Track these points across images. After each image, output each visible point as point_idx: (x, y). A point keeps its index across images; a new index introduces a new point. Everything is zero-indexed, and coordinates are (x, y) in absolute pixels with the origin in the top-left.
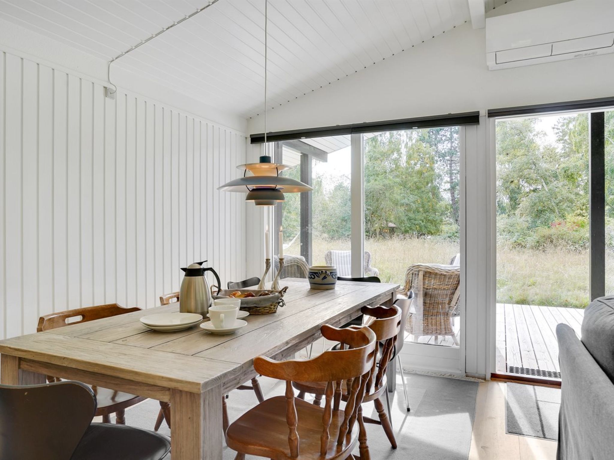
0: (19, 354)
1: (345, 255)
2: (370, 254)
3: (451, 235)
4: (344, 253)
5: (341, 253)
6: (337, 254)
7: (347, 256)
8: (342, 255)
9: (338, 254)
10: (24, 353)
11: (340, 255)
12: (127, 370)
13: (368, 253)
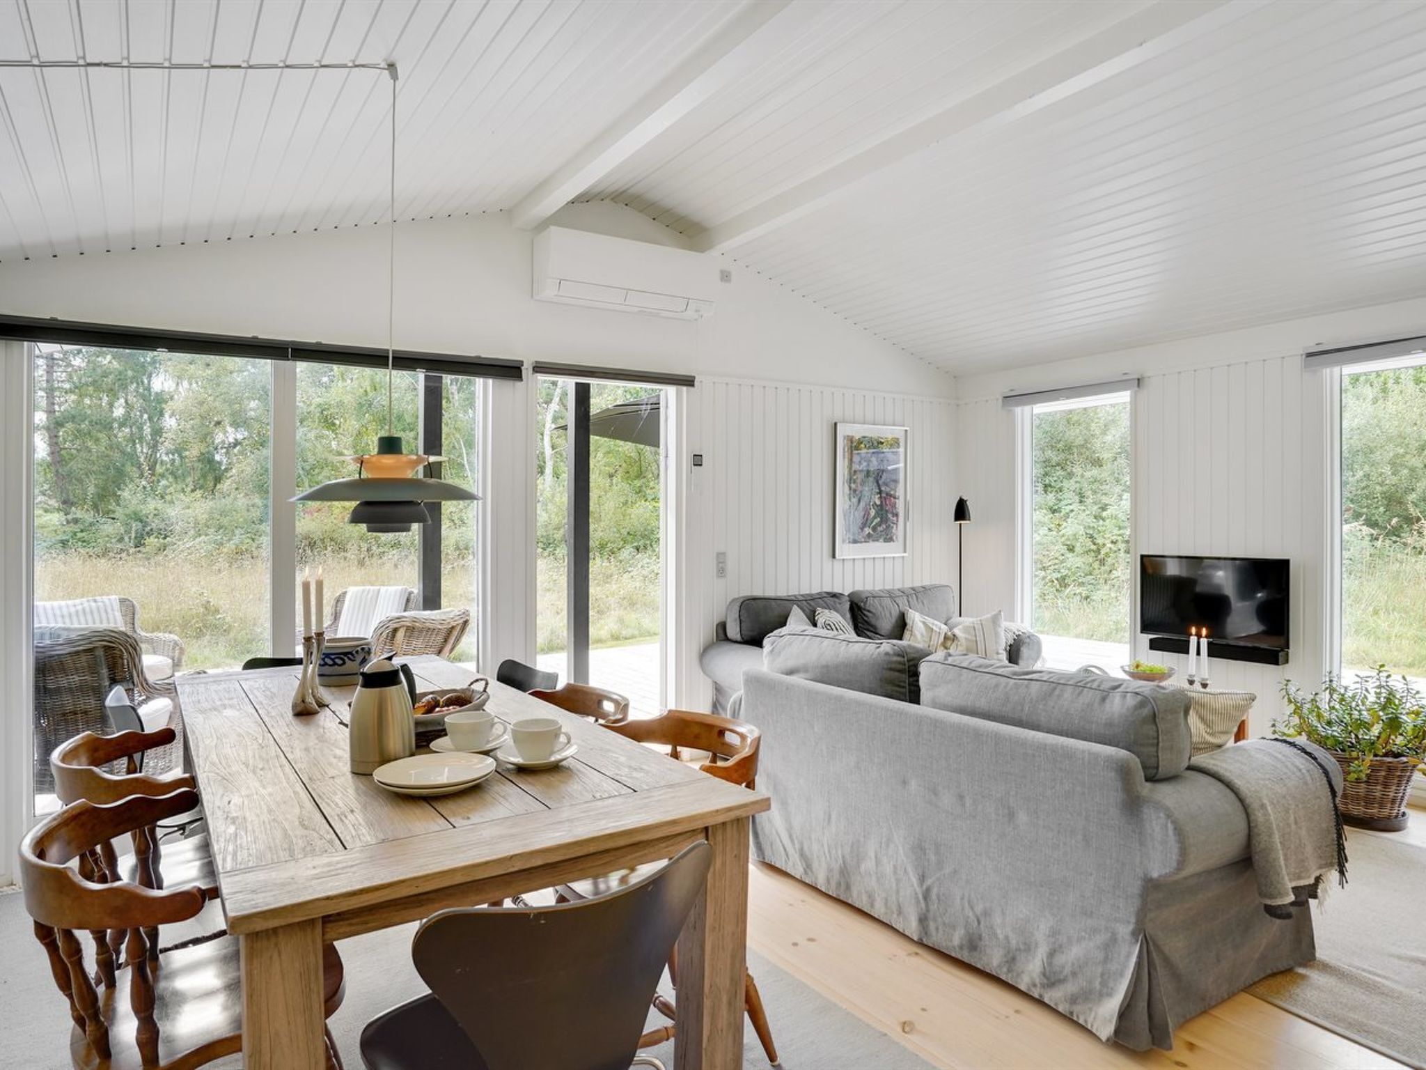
0: (362, 900)
1: (73, 610)
2: (135, 603)
3: (67, 538)
4: (67, 606)
5: (60, 608)
6: (50, 612)
7: (77, 612)
8: (65, 611)
9: (53, 609)
10: (377, 894)
11: (58, 612)
12: (657, 824)
13: (129, 600)
